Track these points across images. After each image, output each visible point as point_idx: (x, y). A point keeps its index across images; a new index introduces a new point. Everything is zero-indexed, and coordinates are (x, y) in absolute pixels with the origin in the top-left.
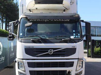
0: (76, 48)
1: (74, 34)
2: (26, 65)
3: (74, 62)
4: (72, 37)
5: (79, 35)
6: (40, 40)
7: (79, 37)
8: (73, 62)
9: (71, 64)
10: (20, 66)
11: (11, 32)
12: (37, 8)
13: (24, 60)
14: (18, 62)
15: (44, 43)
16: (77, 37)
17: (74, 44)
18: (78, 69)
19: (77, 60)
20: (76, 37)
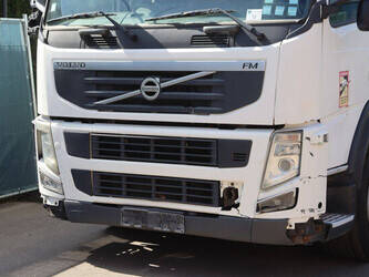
0: (263, 73)
3: (250, 142)
6: (113, 33)
8: (248, 144)
9: (237, 154)
15: (125, 48)
17: (257, 48)
20: (273, 16)
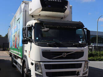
0: (84, 52)
1: (81, 40)
2: (43, 67)
3: (82, 63)
4: (80, 42)
5: (85, 40)
6: (55, 44)
7: (85, 42)
10: (37, 68)
11: (26, 36)
12: (40, 15)
13: (41, 63)
14: (35, 65)
16: (83, 42)
18: (85, 70)
19: (84, 62)
